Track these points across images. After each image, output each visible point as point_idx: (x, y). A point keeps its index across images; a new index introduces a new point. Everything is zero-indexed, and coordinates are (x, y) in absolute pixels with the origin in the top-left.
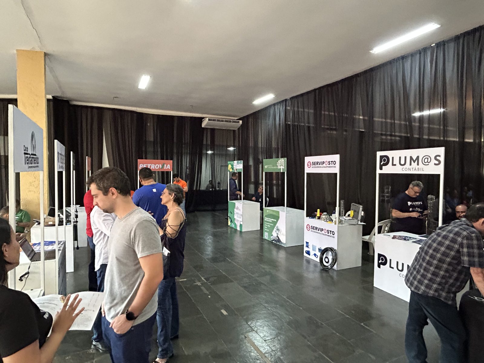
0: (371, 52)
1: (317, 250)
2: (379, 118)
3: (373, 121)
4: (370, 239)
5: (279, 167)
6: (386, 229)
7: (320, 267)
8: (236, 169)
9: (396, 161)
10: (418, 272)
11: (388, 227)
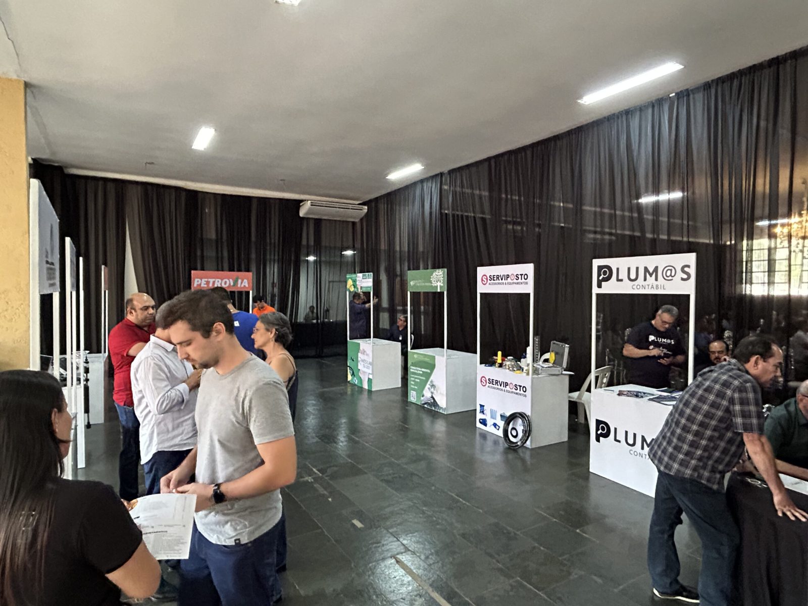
0: (579, 101)
1: (499, 417)
2: (591, 206)
3: (581, 210)
4: (580, 397)
5: (434, 284)
6: (605, 380)
7: (503, 445)
8: (361, 288)
9: (623, 275)
11: (607, 377)
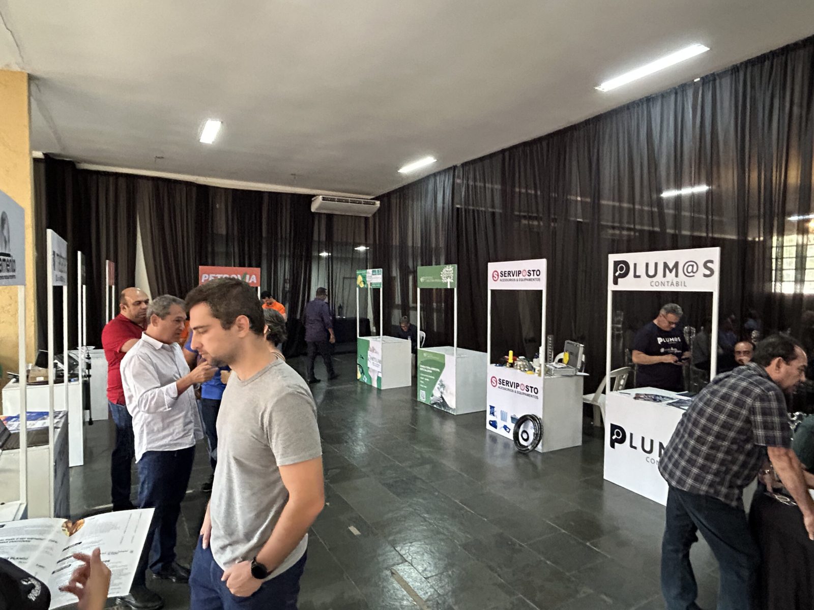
0: (596, 88)
1: (509, 419)
2: (609, 200)
3: (599, 205)
4: (595, 399)
5: (444, 280)
6: (622, 382)
7: (513, 448)
8: (371, 284)
9: (641, 271)
10: (682, 455)
11: (624, 379)
